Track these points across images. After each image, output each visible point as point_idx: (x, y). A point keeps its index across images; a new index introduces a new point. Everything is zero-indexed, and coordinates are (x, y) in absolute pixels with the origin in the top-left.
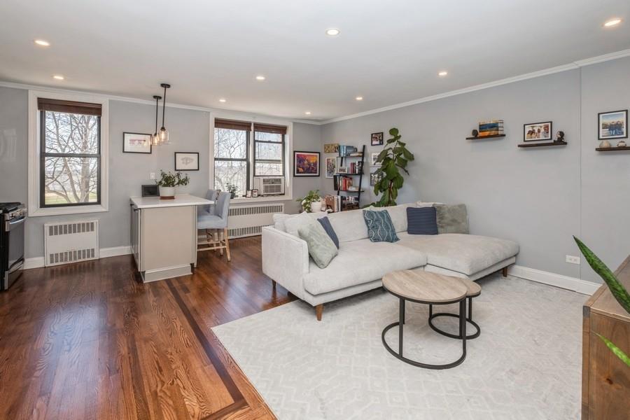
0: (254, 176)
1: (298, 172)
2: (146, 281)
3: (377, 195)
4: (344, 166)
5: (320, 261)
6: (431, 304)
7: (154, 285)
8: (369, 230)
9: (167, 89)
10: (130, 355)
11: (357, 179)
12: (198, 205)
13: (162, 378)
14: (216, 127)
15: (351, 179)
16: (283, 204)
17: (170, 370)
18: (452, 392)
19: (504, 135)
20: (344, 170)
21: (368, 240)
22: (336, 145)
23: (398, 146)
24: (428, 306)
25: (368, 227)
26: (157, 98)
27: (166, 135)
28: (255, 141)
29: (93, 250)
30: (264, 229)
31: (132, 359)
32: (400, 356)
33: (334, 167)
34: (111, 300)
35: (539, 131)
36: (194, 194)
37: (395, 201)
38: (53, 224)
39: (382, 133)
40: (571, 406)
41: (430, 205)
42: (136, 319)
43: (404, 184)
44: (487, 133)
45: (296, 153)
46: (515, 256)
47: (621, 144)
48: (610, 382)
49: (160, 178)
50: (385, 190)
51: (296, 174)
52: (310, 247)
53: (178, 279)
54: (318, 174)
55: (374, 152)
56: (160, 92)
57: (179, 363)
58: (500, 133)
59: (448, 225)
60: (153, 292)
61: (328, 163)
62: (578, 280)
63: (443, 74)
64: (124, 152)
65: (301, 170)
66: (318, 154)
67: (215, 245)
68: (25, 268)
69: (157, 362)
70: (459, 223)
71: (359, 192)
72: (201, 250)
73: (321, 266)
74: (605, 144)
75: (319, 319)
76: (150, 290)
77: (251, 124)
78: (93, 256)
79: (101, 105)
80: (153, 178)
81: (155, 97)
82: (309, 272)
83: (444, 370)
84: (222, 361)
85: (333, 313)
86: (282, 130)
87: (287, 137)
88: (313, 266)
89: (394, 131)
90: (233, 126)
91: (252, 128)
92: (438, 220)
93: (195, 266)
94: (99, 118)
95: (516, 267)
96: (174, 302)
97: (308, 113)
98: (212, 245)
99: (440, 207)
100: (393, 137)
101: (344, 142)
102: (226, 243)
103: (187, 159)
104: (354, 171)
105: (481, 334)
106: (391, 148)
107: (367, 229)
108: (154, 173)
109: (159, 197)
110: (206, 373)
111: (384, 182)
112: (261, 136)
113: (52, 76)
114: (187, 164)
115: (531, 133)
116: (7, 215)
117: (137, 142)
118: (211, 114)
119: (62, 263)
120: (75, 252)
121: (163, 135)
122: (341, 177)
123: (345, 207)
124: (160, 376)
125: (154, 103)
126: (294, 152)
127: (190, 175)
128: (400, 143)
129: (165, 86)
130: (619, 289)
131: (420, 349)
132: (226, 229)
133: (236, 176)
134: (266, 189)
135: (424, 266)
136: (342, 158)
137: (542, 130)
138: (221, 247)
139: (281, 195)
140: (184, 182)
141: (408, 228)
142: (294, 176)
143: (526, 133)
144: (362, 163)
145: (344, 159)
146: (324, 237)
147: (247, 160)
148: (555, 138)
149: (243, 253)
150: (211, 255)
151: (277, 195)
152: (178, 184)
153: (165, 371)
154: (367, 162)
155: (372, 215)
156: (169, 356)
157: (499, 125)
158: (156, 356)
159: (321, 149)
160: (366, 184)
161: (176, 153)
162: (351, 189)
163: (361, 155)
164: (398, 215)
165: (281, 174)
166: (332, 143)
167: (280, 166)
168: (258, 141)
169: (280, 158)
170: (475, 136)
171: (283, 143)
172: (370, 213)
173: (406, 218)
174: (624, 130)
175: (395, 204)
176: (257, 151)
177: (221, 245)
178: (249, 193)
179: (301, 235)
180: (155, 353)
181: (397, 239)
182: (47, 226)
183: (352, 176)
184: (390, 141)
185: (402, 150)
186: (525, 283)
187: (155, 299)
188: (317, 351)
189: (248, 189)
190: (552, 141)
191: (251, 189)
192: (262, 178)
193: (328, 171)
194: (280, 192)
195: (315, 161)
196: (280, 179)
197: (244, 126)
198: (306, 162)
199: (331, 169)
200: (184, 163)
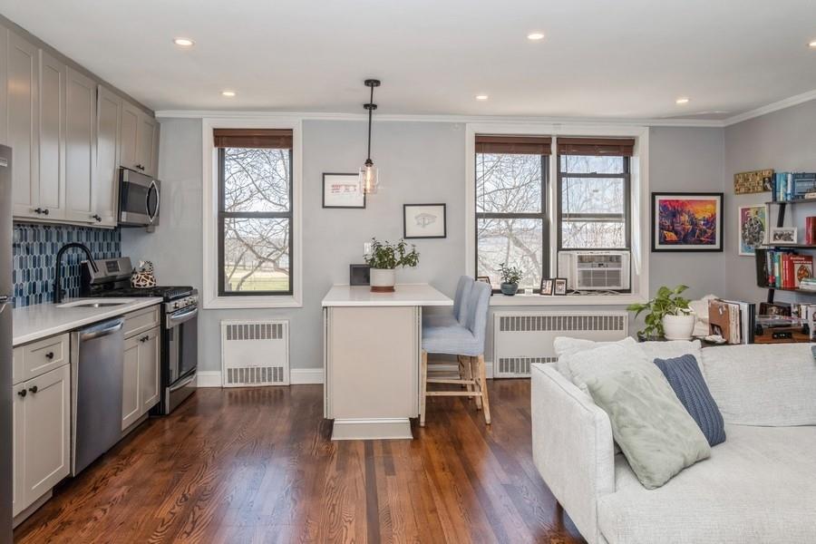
0: (559, 248)
2: (336, 437)
4: (787, 228)
9: (374, 88)
14: (478, 151)
15: (808, 258)
16: (625, 313)
20: (788, 237)
22: (766, 174)
26: (369, 107)
27: (375, 174)
28: (560, 175)
29: (281, 369)
33: (762, 228)
38: (232, 323)
45: (658, 198)
51: (658, 247)
52: (617, 428)
53: (386, 443)
54: (717, 246)
60: (339, 460)
61: (744, 217)
64: (324, 207)
65: (671, 235)
66: (718, 199)
68: (198, 386)
72: (433, 394)
73: (645, 481)
76: (336, 455)
77: (550, 139)
78: (281, 380)
79: (292, 130)
81: (366, 107)
86: (623, 147)
87: (636, 162)
88: (625, 477)
90: (513, 148)
91: (554, 147)
93: (421, 424)
94: (291, 152)
97: (682, 101)
101: (788, 162)
103: (425, 216)
108: (370, 244)
109: (369, 288)
112: (575, 163)
113: (221, 93)
114: (424, 225)
116: (168, 304)
117: (343, 188)
118: (466, 126)
119: (242, 385)
120: (258, 369)
121: (369, 175)
122: (780, 254)
126: (654, 195)
129: (372, 83)
134: (585, 277)
136: (783, 205)
139: (621, 291)
140: (410, 260)
142: (654, 250)
145: (788, 207)
147: (543, 215)
151: (612, 291)
152: (399, 263)
159: (726, 185)
161: (405, 205)
162: (806, 285)
165: (622, 245)
166: (761, 168)
167: (621, 227)
168: (567, 175)
169: (622, 212)
171: (626, 175)
176: (564, 196)
178: (548, 284)
182: (224, 324)
183: (812, 252)
187: (336, 474)
189: (546, 276)
191: (551, 277)
192: (576, 254)
193: (744, 237)
194: (618, 285)
195: (707, 215)
196: (618, 258)
197: (536, 145)
198: (685, 218)
199: (753, 232)
200: (419, 224)
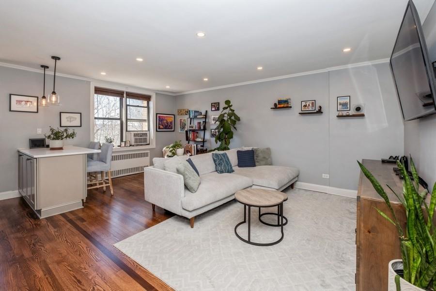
0: (127, 131)
1: (159, 127)
2: (43, 217)
3: (217, 143)
4: (192, 124)
5: (192, 188)
6: (260, 207)
7: (50, 219)
8: (216, 166)
9: (57, 61)
10: (47, 276)
11: (202, 133)
12: (88, 154)
13: (83, 288)
14: (95, 93)
15: (197, 133)
16: (149, 151)
17: (88, 280)
18: (281, 256)
19: (291, 107)
20: (193, 127)
21: (216, 172)
22: (187, 110)
23: (230, 112)
24: (258, 208)
25: (216, 164)
26: (45, 67)
27: (57, 98)
28: (127, 106)
30: (145, 169)
31: (49, 279)
32: (249, 242)
33: (185, 125)
34: (12, 236)
35: (309, 105)
36: (79, 145)
37: (229, 147)
39: (219, 103)
40: (339, 252)
41: (250, 148)
42: (43, 248)
43: (234, 136)
44: (282, 106)
45: (158, 115)
46: (297, 176)
47: (347, 114)
48: (369, 232)
49: (49, 133)
50: (222, 140)
51: (158, 130)
52: (185, 180)
53: (71, 212)
54: (173, 130)
55: (214, 115)
56: (51, 63)
57: (94, 274)
58: (289, 105)
59: (262, 160)
60: (52, 225)
61: (180, 122)
62: (328, 187)
63: (260, 68)
64: (10, 110)
65: (161, 127)
66: (173, 116)
67: (98, 184)
69: (75, 277)
70: (267, 159)
71: (204, 141)
72: (89, 188)
73: (193, 192)
74: (341, 114)
75: (192, 227)
76: (49, 224)
77: (123, 92)
80: (40, 133)
81: (42, 66)
82: (185, 196)
83: (274, 245)
84: (129, 266)
85: (200, 222)
86: (147, 98)
87: (152, 104)
88: (187, 192)
89: (228, 102)
91: (125, 95)
92: (255, 158)
93: (85, 201)
95: (298, 183)
96: (74, 230)
97: (168, 87)
98: (95, 185)
99: (256, 150)
100: (227, 106)
101: (193, 108)
102: (110, 181)
103: (71, 118)
104: (200, 127)
105: (288, 223)
106: (226, 113)
107: (215, 166)
108: (41, 129)
109: (49, 149)
110: (119, 277)
111: (222, 135)
112: (131, 101)
114: (71, 121)
115: (305, 106)
117: (24, 102)
118: (91, 83)
121: (54, 98)
122: (191, 132)
123: (199, 152)
124: (81, 286)
125: (41, 71)
126: (157, 114)
127: (77, 130)
128: (231, 110)
129: (56, 58)
130: (378, 185)
131: (259, 236)
132: (109, 171)
133: (99, 131)
134: (136, 140)
135: (251, 186)
136: (191, 119)
137: (311, 105)
138: (104, 185)
139: (147, 144)
140: (72, 136)
141: (238, 163)
142: (157, 131)
143: (303, 106)
144: (205, 122)
146: (193, 172)
147: (120, 119)
148: (317, 109)
149: (123, 188)
150: (95, 192)
151: (144, 145)
152: (66, 137)
153: (83, 282)
154: (208, 122)
155: (218, 156)
156: (83, 271)
157: (289, 101)
158: (72, 272)
159: (175, 113)
160: (208, 136)
161: (60, 113)
162: (199, 140)
163: (204, 117)
164: (232, 156)
165: (147, 129)
166: (184, 108)
167: (146, 124)
168: (129, 105)
169: (146, 119)
170: (276, 107)
171: (148, 107)
172: (217, 155)
173: (237, 157)
174: (349, 106)
175: (229, 149)
176: (128, 112)
177: (104, 183)
178: (123, 144)
179: (178, 171)
180: (70, 271)
181: (233, 171)
183: (198, 131)
184: (225, 108)
185: (232, 113)
186: (303, 191)
187: (56, 230)
188: (197, 248)
189: (122, 140)
190: (315, 111)
191: (124, 141)
192: (133, 133)
193: (180, 127)
194: (146, 142)
195: (171, 121)
196: (146, 134)
197: (119, 94)
198: (165, 121)
199: (183, 126)
200: (68, 121)
